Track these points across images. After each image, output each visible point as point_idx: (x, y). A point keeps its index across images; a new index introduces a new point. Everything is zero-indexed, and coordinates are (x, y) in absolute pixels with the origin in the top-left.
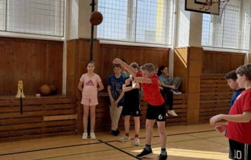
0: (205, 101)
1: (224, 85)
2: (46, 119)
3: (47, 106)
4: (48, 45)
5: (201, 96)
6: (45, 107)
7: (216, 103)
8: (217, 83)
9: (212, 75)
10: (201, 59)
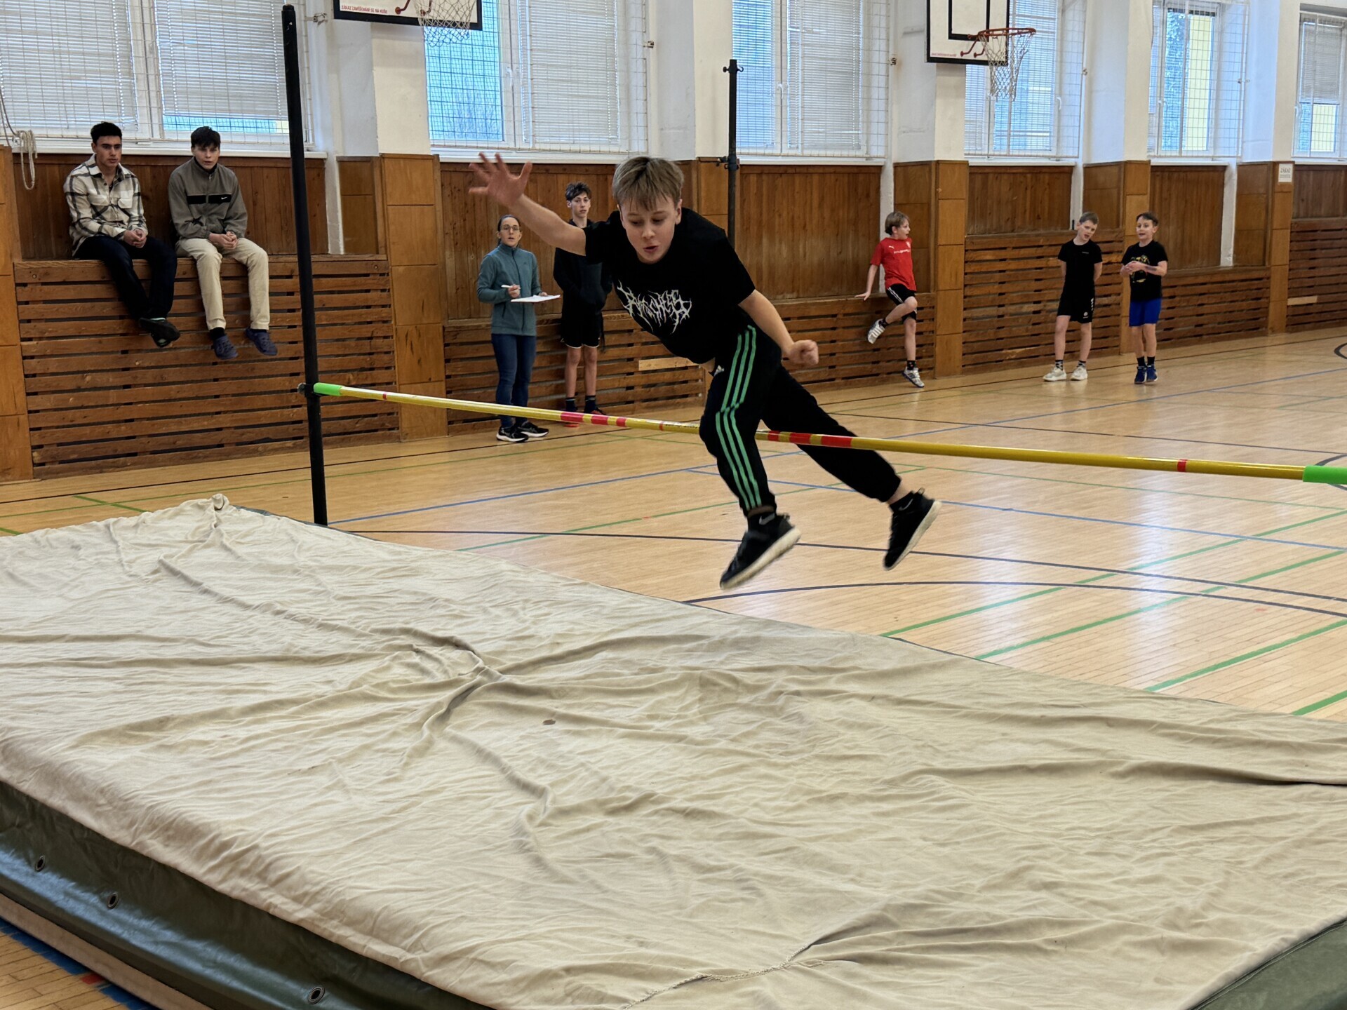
0: (977, 312)
1: (1022, 264)
2: (644, 365)
5: (965, 297)
7: (1002, 316)
8: (1005, 260)
9: (993, 237)
10: (964, 194)
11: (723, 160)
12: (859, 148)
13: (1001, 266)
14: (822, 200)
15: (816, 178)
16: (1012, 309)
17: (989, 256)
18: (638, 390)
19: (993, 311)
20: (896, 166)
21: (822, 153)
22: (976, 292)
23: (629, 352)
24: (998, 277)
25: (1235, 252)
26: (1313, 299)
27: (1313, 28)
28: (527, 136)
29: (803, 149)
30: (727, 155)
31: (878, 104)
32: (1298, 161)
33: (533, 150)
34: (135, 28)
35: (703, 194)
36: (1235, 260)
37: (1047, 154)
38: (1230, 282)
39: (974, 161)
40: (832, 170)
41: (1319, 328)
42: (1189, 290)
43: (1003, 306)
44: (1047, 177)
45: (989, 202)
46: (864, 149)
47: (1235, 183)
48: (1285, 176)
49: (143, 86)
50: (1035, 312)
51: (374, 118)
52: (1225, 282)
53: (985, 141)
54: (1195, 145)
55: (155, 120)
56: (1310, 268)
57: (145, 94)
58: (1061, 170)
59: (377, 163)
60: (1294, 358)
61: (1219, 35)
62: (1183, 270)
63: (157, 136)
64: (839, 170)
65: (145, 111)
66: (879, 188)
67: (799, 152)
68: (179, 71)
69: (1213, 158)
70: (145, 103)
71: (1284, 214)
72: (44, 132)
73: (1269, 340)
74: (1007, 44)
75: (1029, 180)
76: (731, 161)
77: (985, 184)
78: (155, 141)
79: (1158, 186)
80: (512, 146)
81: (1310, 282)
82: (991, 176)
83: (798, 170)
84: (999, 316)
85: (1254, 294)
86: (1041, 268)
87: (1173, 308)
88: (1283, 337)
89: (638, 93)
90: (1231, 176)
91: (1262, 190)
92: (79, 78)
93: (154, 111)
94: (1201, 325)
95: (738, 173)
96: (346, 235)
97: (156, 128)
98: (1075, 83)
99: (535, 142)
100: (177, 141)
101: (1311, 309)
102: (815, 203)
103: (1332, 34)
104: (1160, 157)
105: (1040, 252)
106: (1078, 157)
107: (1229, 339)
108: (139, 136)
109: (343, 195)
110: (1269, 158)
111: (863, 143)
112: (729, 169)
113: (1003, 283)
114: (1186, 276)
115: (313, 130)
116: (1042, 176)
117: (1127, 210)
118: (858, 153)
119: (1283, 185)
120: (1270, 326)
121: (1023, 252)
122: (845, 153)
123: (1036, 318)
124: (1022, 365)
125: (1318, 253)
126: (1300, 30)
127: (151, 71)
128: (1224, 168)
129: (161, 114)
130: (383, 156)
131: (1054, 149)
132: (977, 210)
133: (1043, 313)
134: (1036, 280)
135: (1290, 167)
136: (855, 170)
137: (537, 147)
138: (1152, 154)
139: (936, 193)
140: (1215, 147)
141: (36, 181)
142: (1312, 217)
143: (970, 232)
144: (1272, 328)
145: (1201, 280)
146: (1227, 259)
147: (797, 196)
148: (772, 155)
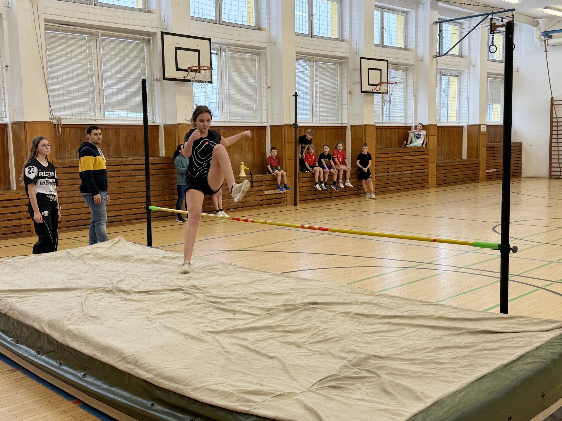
0: (379, 175)
1: (394, 159)
2: (266, 192)
3: (266, 182)
4: (255, 131)
5: (375, 169)
6: (265, 183)
7: (388, 176)
8: (388, 157)
9: (384, 150)
10: (375, 136)
11: (293, 125)
12: (339, 120)
13: (387, 159)
14: (326, 137)
15: (324, 130)
16: (391, 173)
17: (383, 156)
18: (264, 201)
19: (385, 174)
20: (351, 126)
21: (326, 122)
22: (379, 168)
23: (261, 188)
24: (386, 163)
25: (467, 154)
26: (495, 170)
27: (492, 80)
28: (227, 117)
29: (320, 121)
30: (294, 123)
31: (345, 106)
32: (488, 124)
33: (229, 122)
34: (96, 83)
35: (286, 136)
36: (467, 157)
37: (402, 122)
38: (466, 164)
39: (377, 125)
40: (330, 128)
41: (497, 180)
42: (451, 167)
43: (388, 172)
44: (402, 130)
45: (383, 138)
46: (341, 121)
47: (466, 131)
48: (483, 129)
49: (98, 102)
50: (399, 175)
51: (176, 112)
52: (464, 165)
53: (381, 118)
54: (452, 119)
55: (102, 113)
56: (493, 160)
57: (99, 105)
58: (408, 127)
59: (177, 127)
60: (489, 190)
61: (460, 82)
62: (449, 161)
63: (102, 118)
64: (332, 128)
65: (99, 110)
66: (346, 133)
67: (319, 122)
68: (110, 97)
69: (459, 123)
70: (99, 107)
71: (483, 142)
72: (64, 117)
73: (480, 184)
74: (388, 87)
75: (396, 131)
76: (295, 125)
77: (381, 132)
78: (102, 120)
79: (440, 132)
80: (222, 120)
81: (493, 164)
82: (383, 130)
83: (318, 127)
84: (387, 176)
85: (474, 168)
86: (401, 160)
87: (447, 173)
88: (485, 183)
89: (264, 103)
90: (465, 130)
91: (475, 134)
92: (76, 99)
93: (102, 110)
94: (456, 179)
95: (298, 129)
96: (165, 150)
97: (102, 116)
98: (411, 99)
99: (230, 119)
100: (109, 120)
101: (494, 174)
102: (324, 138)
103: (498, 82)
104: (440, 123)
105: (400, 154)
106: (412, 123)
107: (466, 183)
108: (96, 118)
109: (165, 137)
110: (477, 123)
111: (340, 119)
112: (295, 127)
113: (388, 165)
114: (450, 163)
115: (155, 116)
116: (400, 129)
117: (430, 141)
118: (339, 122)
119: (483, 132)
120: (480, 179)
121: (395, 155)
122: (334, 122)
123: (400, 176)
124: (395, 192)
125: (496, 155)
126: (487, 81)
127: (101, 97)
128: (463, 126)
129: (104, 111)
130: (179, 124)
131: (405, 121)
132: (379, 141)
133: (402, 175)
134: (400, 164)
135: (485, 126)
136: (338, 128)
137: (231, 121)
138: (438, 122)
139: (365, 135)
140: (459, 120)
141: (61, 133)
142: (493, 142)
143: (377, 148)
144: (481, 180)
145: (456, 164)
146: (465, 157)
147: (318, 136)
148: (309, 123)
